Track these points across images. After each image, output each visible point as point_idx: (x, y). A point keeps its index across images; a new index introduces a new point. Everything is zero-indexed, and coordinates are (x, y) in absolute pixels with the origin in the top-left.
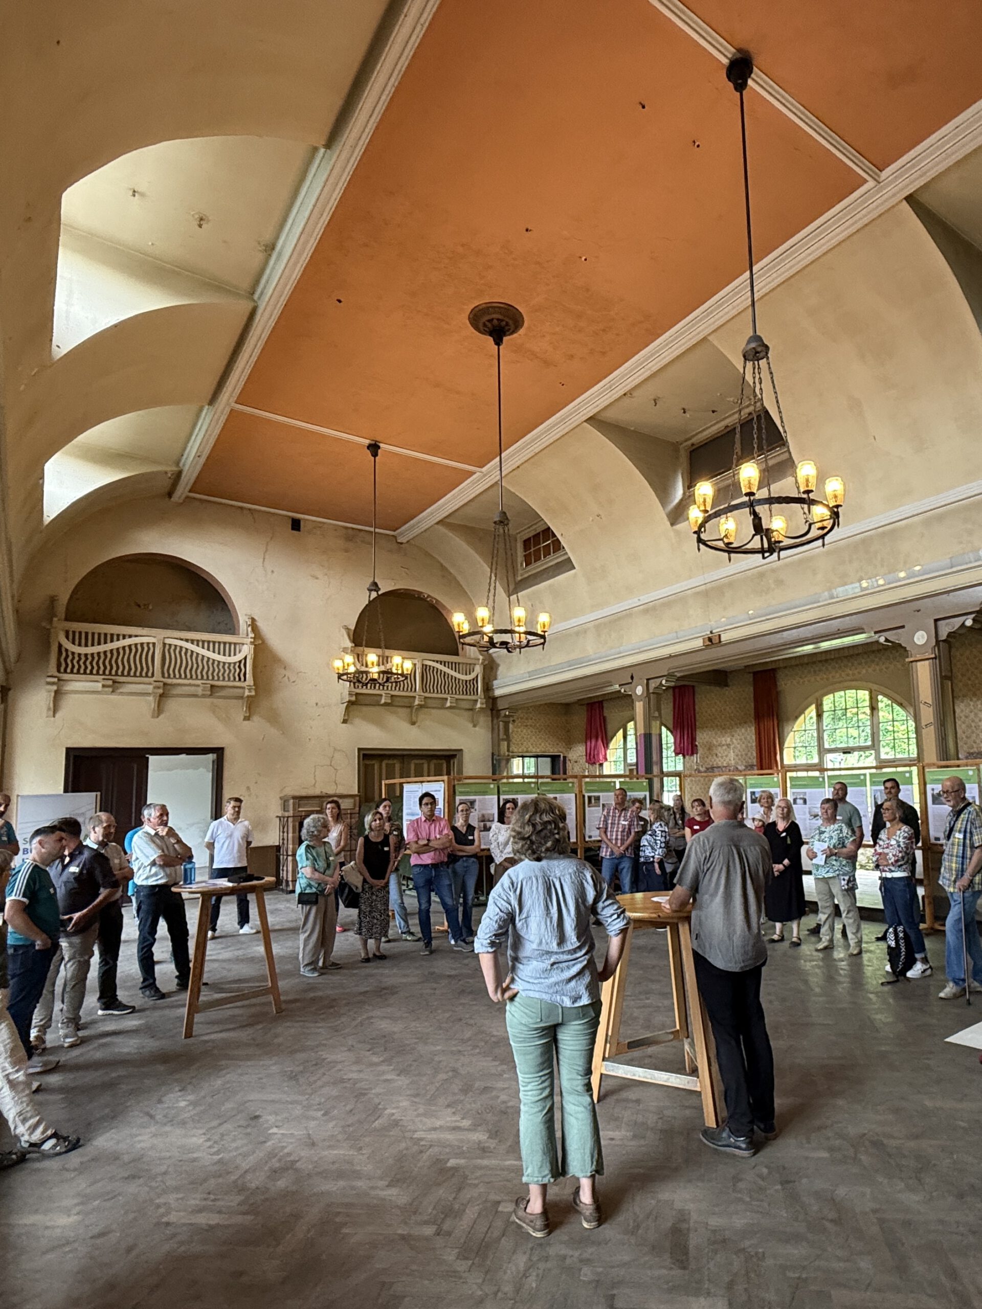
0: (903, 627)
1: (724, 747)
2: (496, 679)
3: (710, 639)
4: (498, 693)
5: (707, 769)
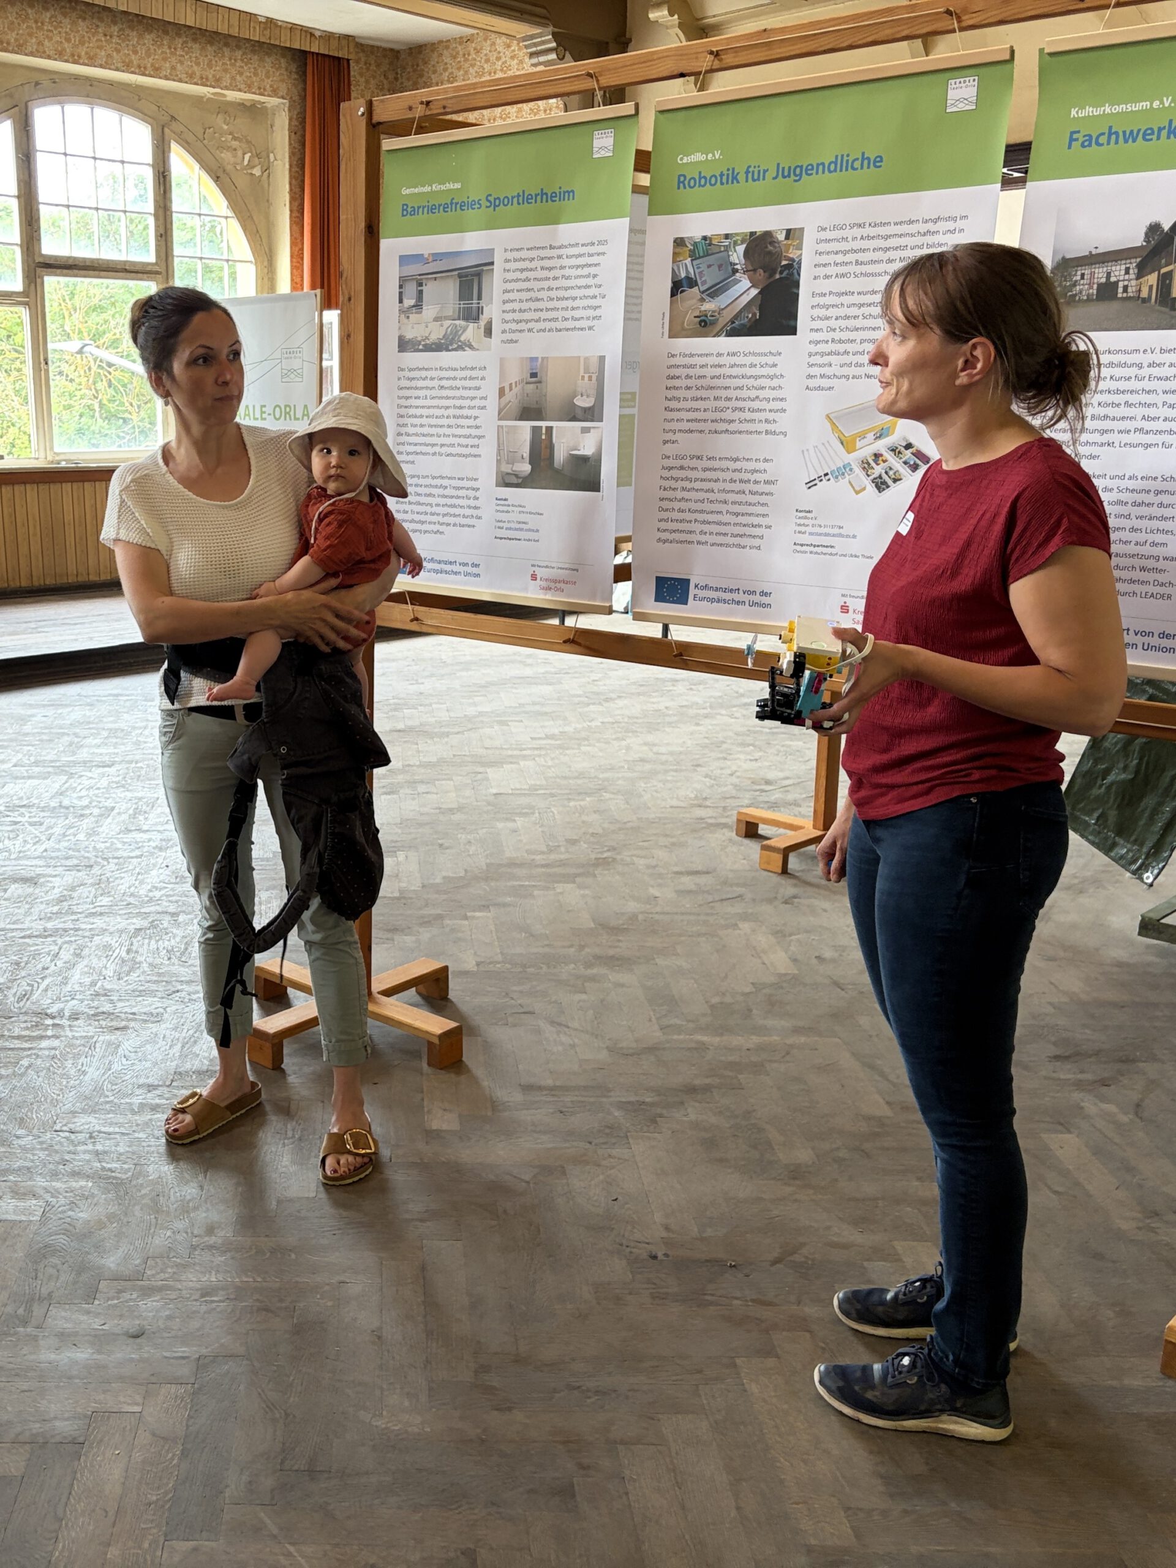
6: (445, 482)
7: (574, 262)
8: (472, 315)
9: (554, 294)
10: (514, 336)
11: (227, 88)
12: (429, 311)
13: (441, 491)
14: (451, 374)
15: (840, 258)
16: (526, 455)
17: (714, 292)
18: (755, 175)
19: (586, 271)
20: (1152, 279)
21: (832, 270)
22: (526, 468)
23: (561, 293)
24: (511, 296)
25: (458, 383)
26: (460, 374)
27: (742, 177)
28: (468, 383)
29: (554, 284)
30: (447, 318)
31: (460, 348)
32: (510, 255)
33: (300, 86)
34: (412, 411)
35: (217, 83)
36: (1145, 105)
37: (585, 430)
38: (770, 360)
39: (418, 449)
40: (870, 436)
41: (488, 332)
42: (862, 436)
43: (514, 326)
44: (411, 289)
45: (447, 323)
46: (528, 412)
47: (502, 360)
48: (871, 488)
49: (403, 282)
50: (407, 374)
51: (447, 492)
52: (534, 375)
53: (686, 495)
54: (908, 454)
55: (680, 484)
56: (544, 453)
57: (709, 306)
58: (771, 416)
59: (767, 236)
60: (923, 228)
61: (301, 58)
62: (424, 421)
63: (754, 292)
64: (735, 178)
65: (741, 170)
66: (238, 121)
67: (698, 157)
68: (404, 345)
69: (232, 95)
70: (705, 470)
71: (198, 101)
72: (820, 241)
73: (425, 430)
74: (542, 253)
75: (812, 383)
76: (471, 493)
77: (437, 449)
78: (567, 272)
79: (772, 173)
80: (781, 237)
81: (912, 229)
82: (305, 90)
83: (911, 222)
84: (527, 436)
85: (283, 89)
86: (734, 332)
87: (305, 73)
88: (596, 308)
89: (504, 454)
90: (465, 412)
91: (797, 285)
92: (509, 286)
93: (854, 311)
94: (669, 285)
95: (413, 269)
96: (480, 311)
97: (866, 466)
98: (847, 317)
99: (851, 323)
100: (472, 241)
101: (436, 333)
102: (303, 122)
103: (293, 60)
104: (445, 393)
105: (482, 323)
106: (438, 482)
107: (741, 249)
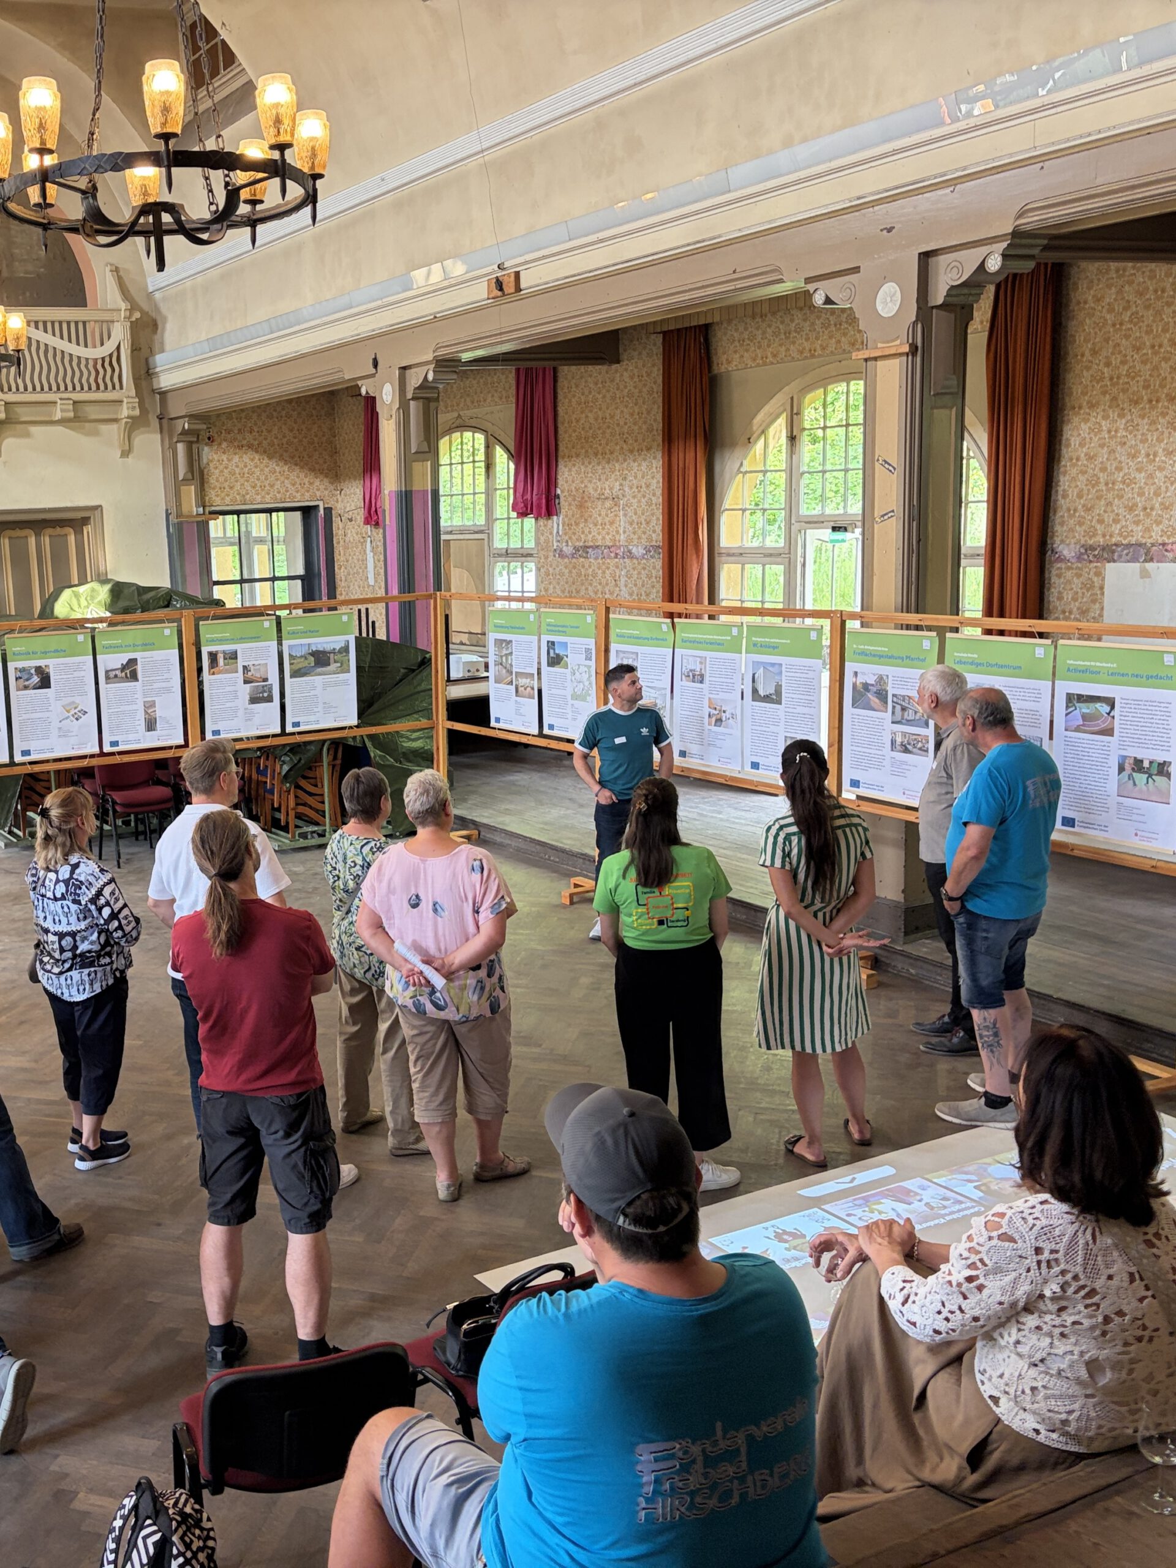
0: (856, 270)
1: (608, 504)
2: (162, 351)
3: (499, 285)
4: (166, 380)
5: (577, 549)
15: (60, 671)
17: (27, 680)
18: (34, 653)
21: (58, 674)
38: (45, 694)
57: (27, 683)
58: (47, 707)
59: (40, 666)
63: (39, 679)
65: (30, 652)
72: (54, 668)
75: (57, 698)
79: (38, 653)
80: (44, 667)
81: (72, 665)
86: (34, 689)
91: (50, 677)
98: (64, 684)
107: (33, 670)
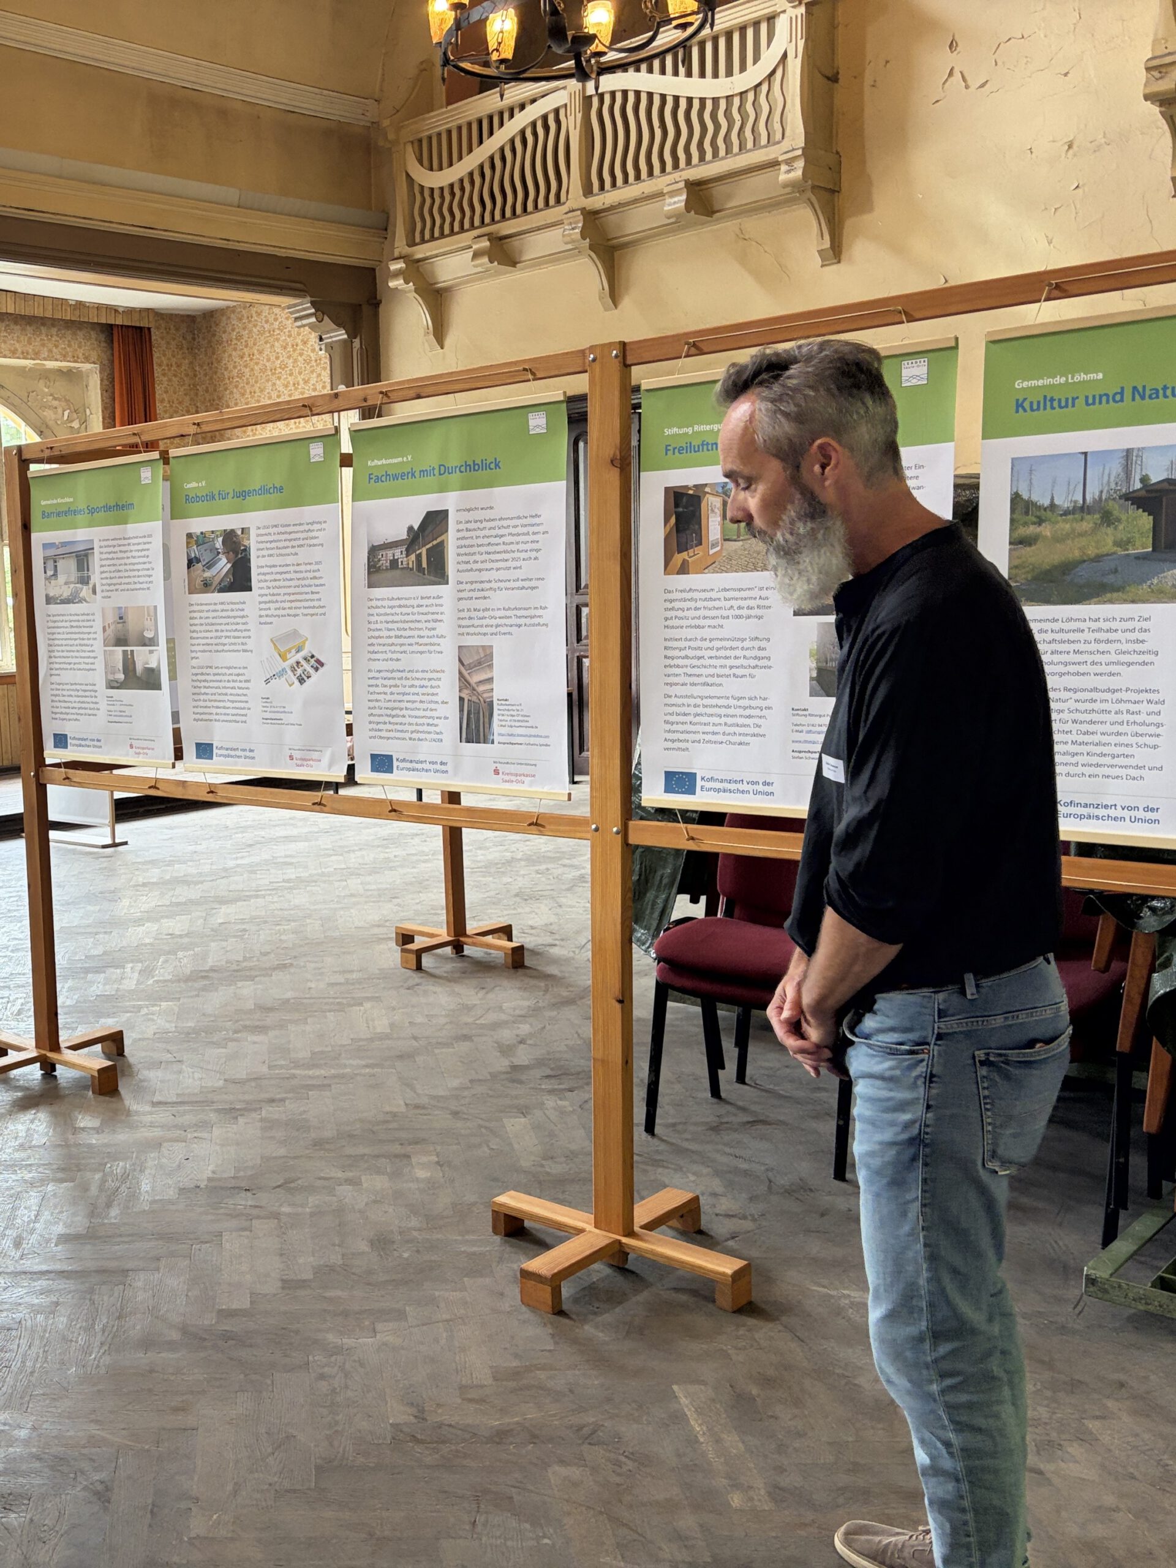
6: (78, 687)
7: (136, 547)
8: (84, 581)
9: (128, 567)
10: (109, 594)
11: (45, 359)
12: (62, 578)
13: (76, 693)
14: (76, 618)
15: (269, 545)
16: (121, 668)
17: (209, 566)
18: (223, 496)
19: (143, 553)
20: (413, 557)
21: (265, 552)
22: (121, 677)
23: (132, 567)
24: (105, 569)
25: (81, 624)
26: (81, 618)
27: (217, 497)
28: (85, 624)
29: (128, 561)
30: (72, 583)
31: (80, 602)
32: (103, 544)
33: (109, 353)
34: (56, 642)
35: (36, 355)
36: (400, 459)
37: (151, 652)
38: (241, 606)
39: (62, 666)
40: (293, 651)
41: (94, 592)
42: (289, 651)
43: (107, 588)
44: (50, 564)
45: (72, 586)
46: (121, 641)
47: (103, 609)
48: (297, 682)
49: (46, 559)
50: (52, 618)
51: (80, 693)
52: (121, 618)
53: (207, 691)
54: (312, 661)
55: (203, 684)
56: (131, 668)
57: (207, 574)
58: (244, 641)
59: (233, 531)
60: (307, 527)
61: (108, 329)
62: (63, 648)
63: (229, 566)
64: (213, 497)
65: (216, 492)
66: (57, 384)
67: (194, 485)
68: (49, 600)
69: (51, 364)
70: (215, 675)
71: (22, 371)
72: (258, 535)
73: (65, 654)
74: (120, 542)
75: (263, 620)
76: (93, 694)
77: (72, 666)
78: (134, 554)
79: (231, 495)
80: (239, 532)
81: (301, 528)
82: (113, 355)
83: (300, 524)
84: (120, 657)
85: (94, 355)
86: (221, 590)
87: (112, 341)
88: (150, 576)
89: (109, 668)
90: (85, 642)
91: (249, 561)
92: (104, 563)
93: (278, 577)
94: (186, 562)
95: (51, 552)
96: (89, 577)
97: (293, 670)
98: (275, 580)
99: (277, 584)
100: (81, 535)
101: (66, 592)
102: (112, 382)
103: (102, 331)
104: (73, 630)
105: (91, 586)
106: (74, 687)
107: (220, 539)
